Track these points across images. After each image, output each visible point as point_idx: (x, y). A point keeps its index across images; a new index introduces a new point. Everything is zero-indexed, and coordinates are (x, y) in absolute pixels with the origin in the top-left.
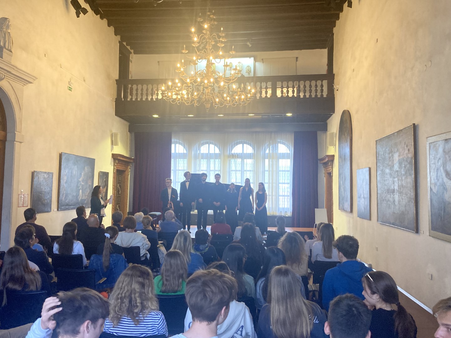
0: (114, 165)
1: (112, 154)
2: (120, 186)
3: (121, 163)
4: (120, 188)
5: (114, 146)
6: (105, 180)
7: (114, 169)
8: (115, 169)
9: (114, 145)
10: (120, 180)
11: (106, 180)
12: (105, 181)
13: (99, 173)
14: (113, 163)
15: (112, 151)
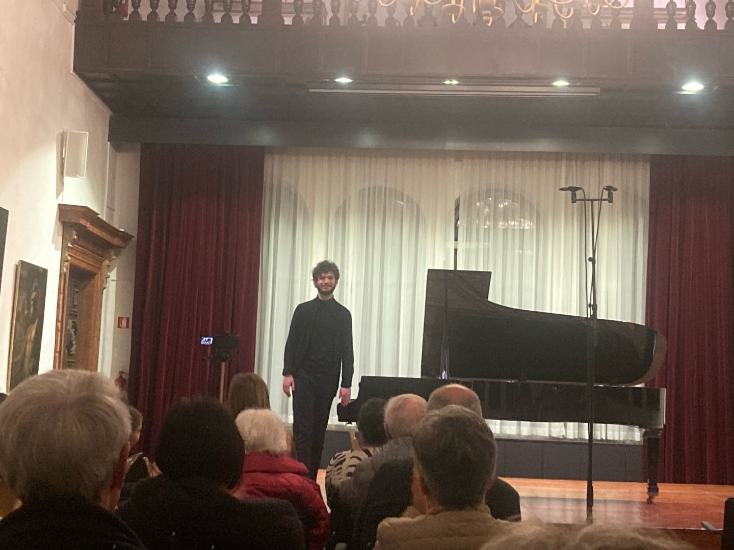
0: (64, 248)
1: (59, 205)
2: (74, 327)
3: (84, 244)
4: (75, 332)
5: (67, 180)
6: (33, 295)
7: (63, 260)
8: (67, 261)
9: (68, 175)
10: (76, 303)
11: (37, 296)
12: (35, 300)
13: (17, 266)
14: (61, 238)
15: (61, 195)
